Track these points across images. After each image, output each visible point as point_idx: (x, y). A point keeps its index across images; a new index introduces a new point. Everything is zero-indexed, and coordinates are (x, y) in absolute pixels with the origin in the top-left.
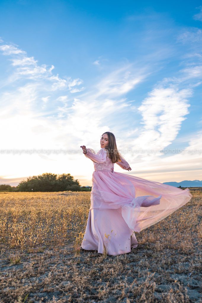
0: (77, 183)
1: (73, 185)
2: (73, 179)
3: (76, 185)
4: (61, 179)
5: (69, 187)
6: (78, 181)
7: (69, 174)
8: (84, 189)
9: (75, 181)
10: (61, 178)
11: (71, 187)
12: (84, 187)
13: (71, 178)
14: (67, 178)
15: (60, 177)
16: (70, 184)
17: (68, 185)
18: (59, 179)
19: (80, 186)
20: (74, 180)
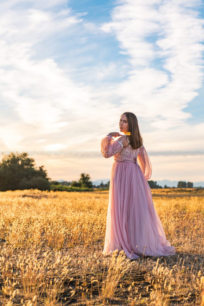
0: (42, 173)
1: (34, 177)
2: (33, 165)
3: (40, 178)
4: (7, 164)
5: (24, 181)
6: (44, 169)
7: (25, 155)
8: (57, 186)
9: (38, 169)
10: (8, 161)
11: (30, 182)
12: (56, 183)
13: (29, 162)
14: (20, 162)
15: (6, 160)
16: (27, 176)
17: (22, 178)
18: (3, 163)
19: (48, 179)
20: (35, 167)
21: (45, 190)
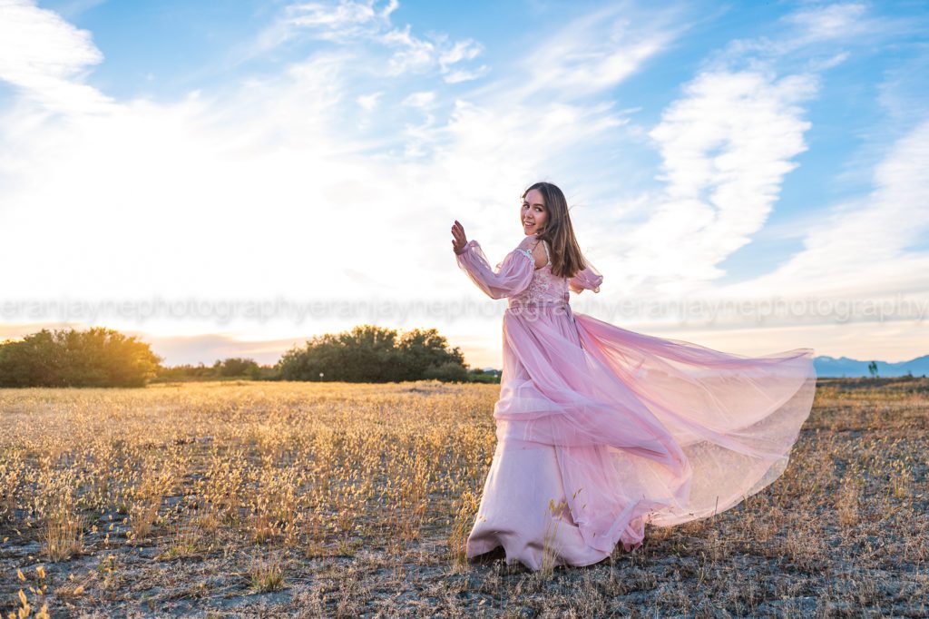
0: (456, 358)
1: (445, 363)
2: (444, 346)
3: (453, 365)
4: (409, 346)
5: (431, 369)
6: (460, 352)
7: (434, 331)
8: (479, 377)
9: (452, 352)
10: (410, 341)
11: (440, 371)
12: (479, 372)
13: (439, 342)
14: (426, 342)
15: (407, 339)
16: (435, 362)
17: (429, 364)
18: (403, 344)
19: (465, 366)
20: (447, 348)
21: (450, 381)
